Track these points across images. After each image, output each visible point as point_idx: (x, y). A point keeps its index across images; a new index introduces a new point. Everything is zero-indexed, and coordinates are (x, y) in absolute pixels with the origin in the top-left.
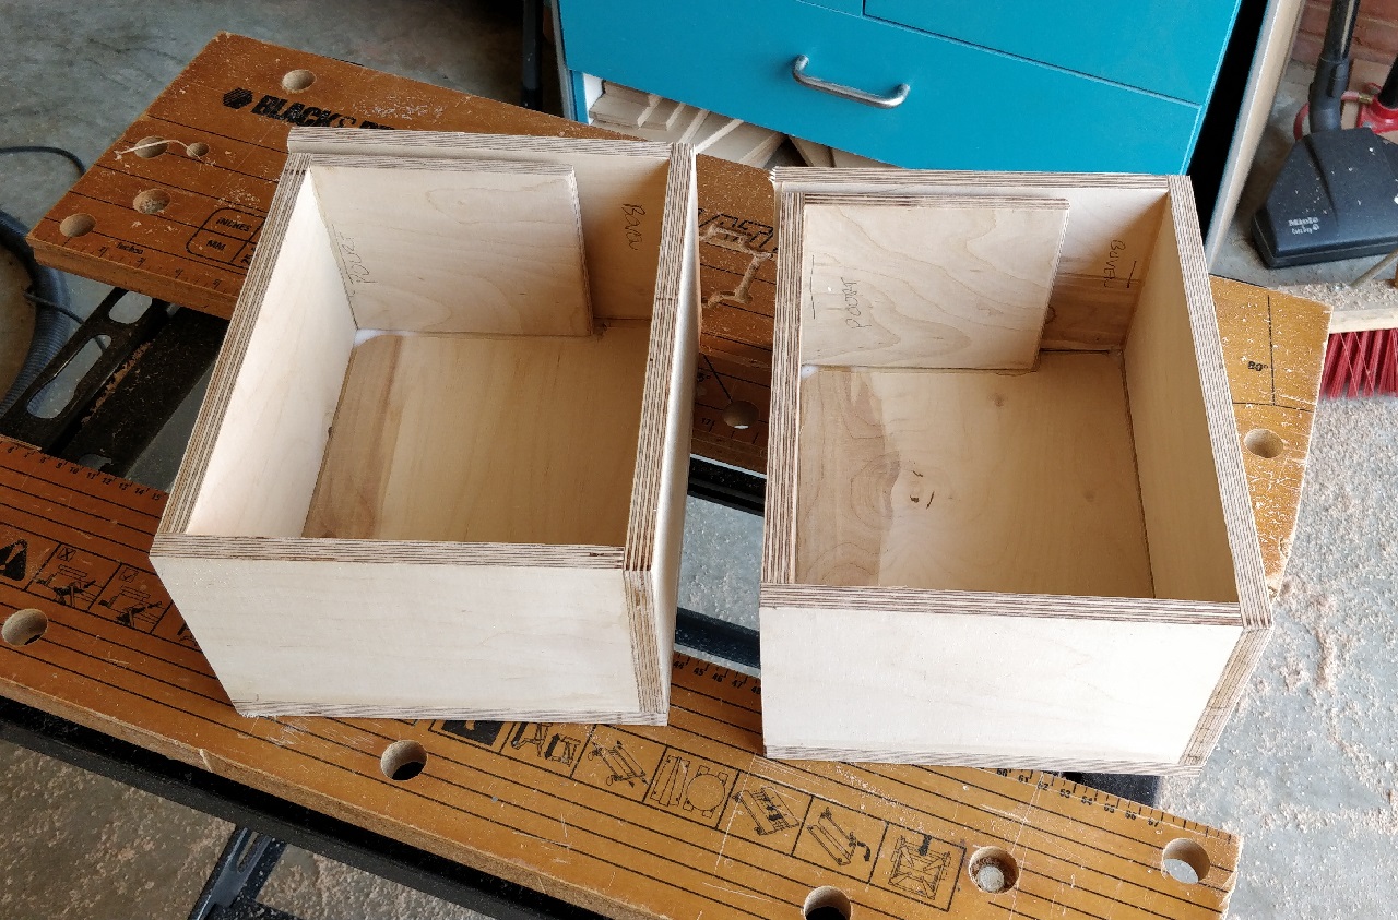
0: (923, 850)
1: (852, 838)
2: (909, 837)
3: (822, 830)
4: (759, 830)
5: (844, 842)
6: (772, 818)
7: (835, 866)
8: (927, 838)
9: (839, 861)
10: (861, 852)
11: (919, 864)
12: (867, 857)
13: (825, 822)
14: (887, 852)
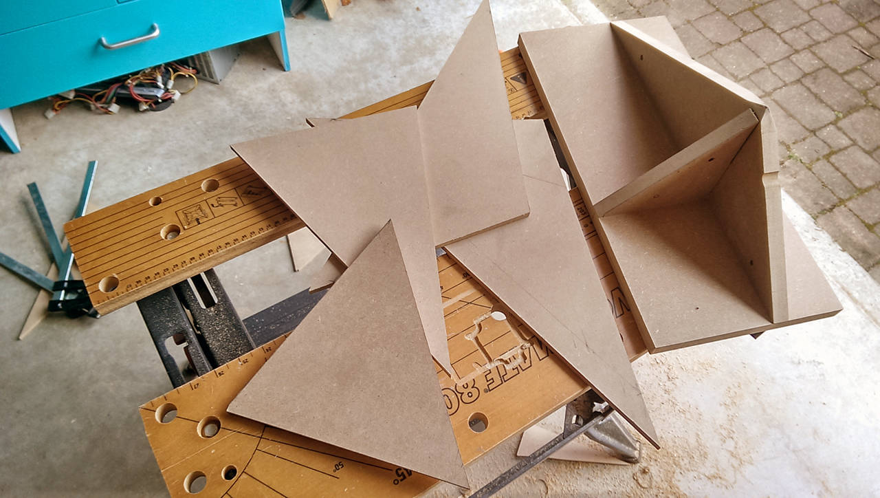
0: (197, 220)
1: (222, 206)
2: (206, 219)
3: (232, 201)
4: (250, 186)
5: (222, 203)
6: (251, 191)
7: (219, 196)
8: (199, 224)
9: (219, 198)
10: (216, 204)
11: (196, 216)
12: (213, 205)
13: (234, 203)
14: (208, 211)
